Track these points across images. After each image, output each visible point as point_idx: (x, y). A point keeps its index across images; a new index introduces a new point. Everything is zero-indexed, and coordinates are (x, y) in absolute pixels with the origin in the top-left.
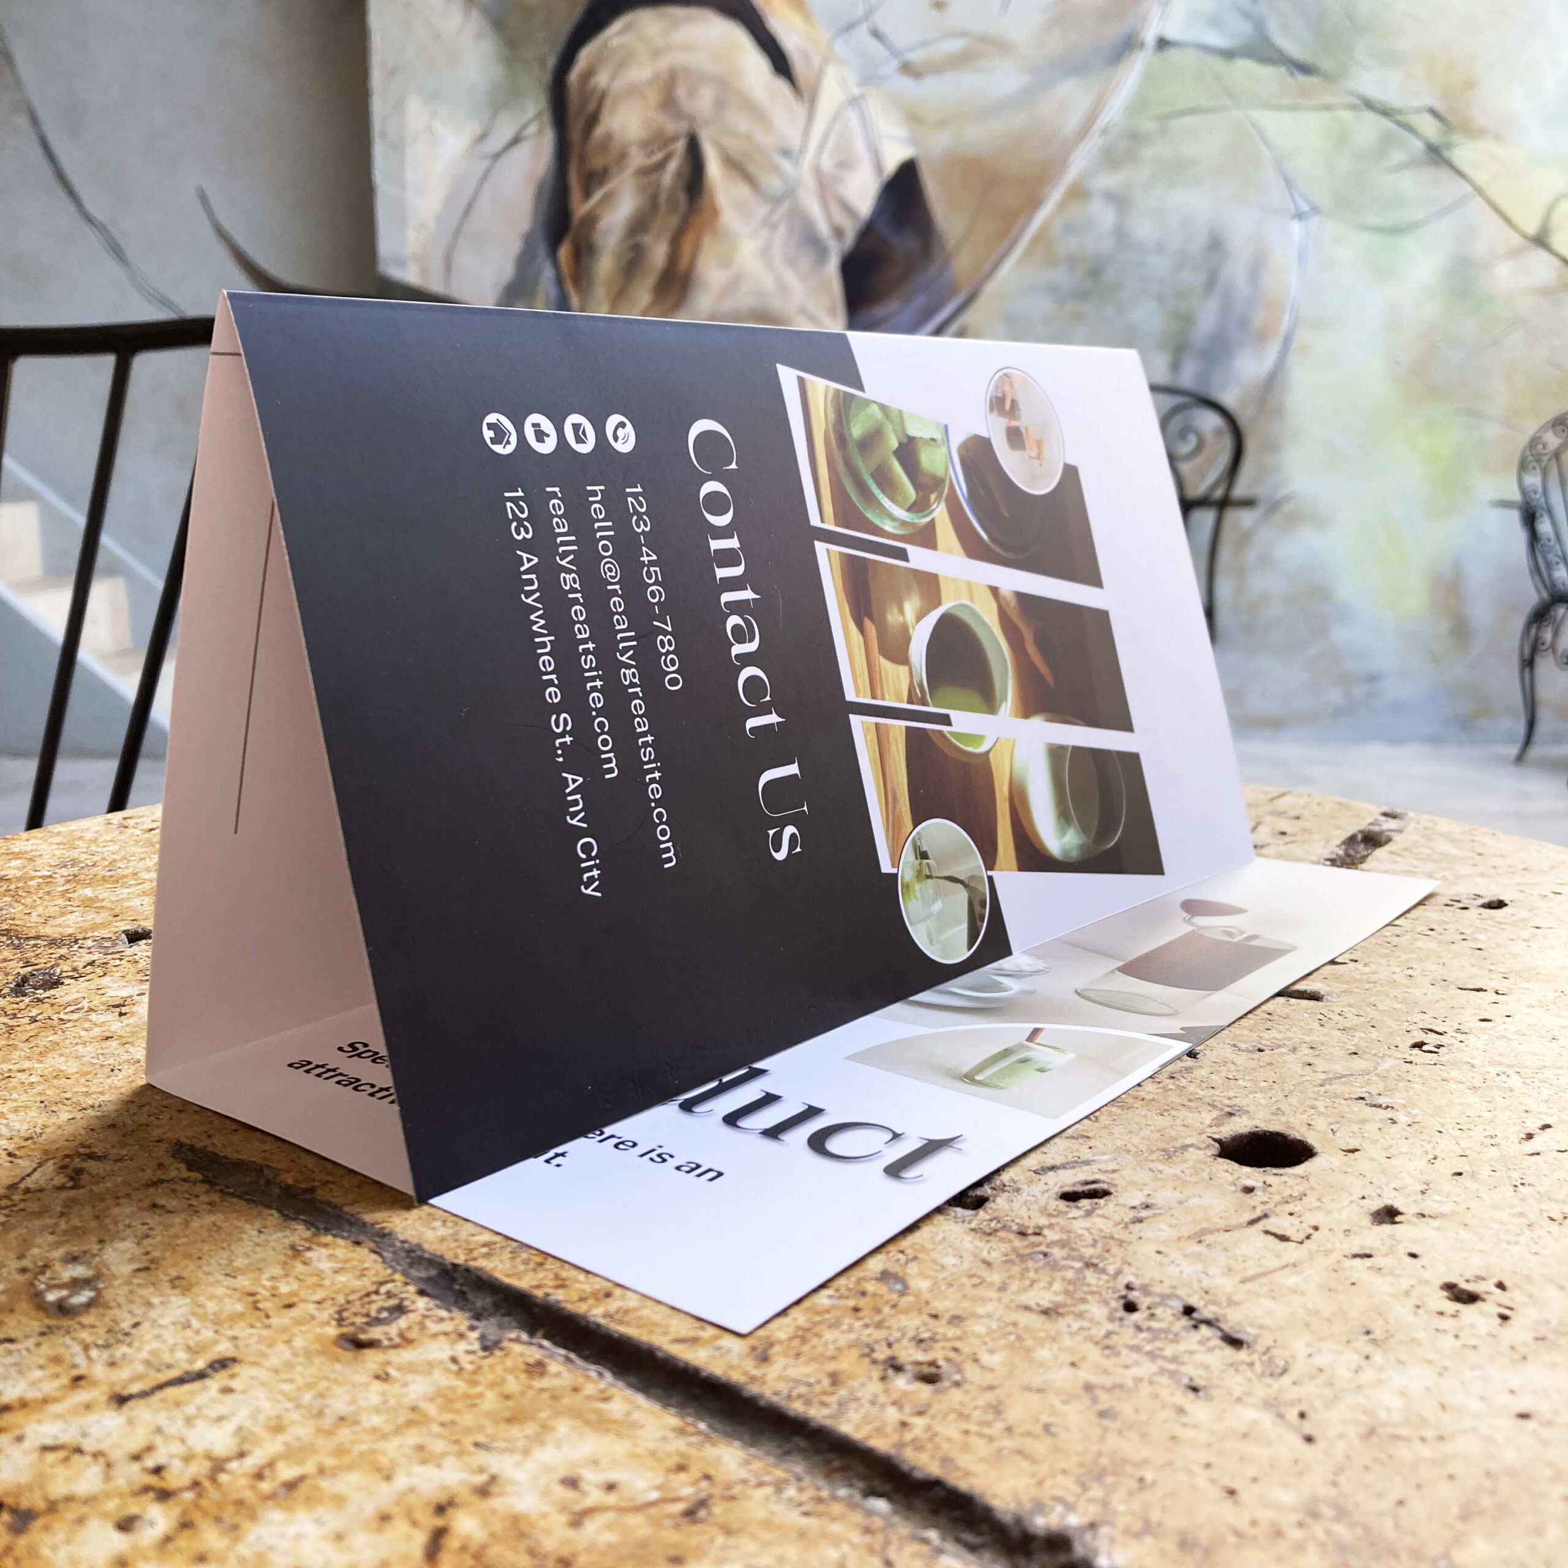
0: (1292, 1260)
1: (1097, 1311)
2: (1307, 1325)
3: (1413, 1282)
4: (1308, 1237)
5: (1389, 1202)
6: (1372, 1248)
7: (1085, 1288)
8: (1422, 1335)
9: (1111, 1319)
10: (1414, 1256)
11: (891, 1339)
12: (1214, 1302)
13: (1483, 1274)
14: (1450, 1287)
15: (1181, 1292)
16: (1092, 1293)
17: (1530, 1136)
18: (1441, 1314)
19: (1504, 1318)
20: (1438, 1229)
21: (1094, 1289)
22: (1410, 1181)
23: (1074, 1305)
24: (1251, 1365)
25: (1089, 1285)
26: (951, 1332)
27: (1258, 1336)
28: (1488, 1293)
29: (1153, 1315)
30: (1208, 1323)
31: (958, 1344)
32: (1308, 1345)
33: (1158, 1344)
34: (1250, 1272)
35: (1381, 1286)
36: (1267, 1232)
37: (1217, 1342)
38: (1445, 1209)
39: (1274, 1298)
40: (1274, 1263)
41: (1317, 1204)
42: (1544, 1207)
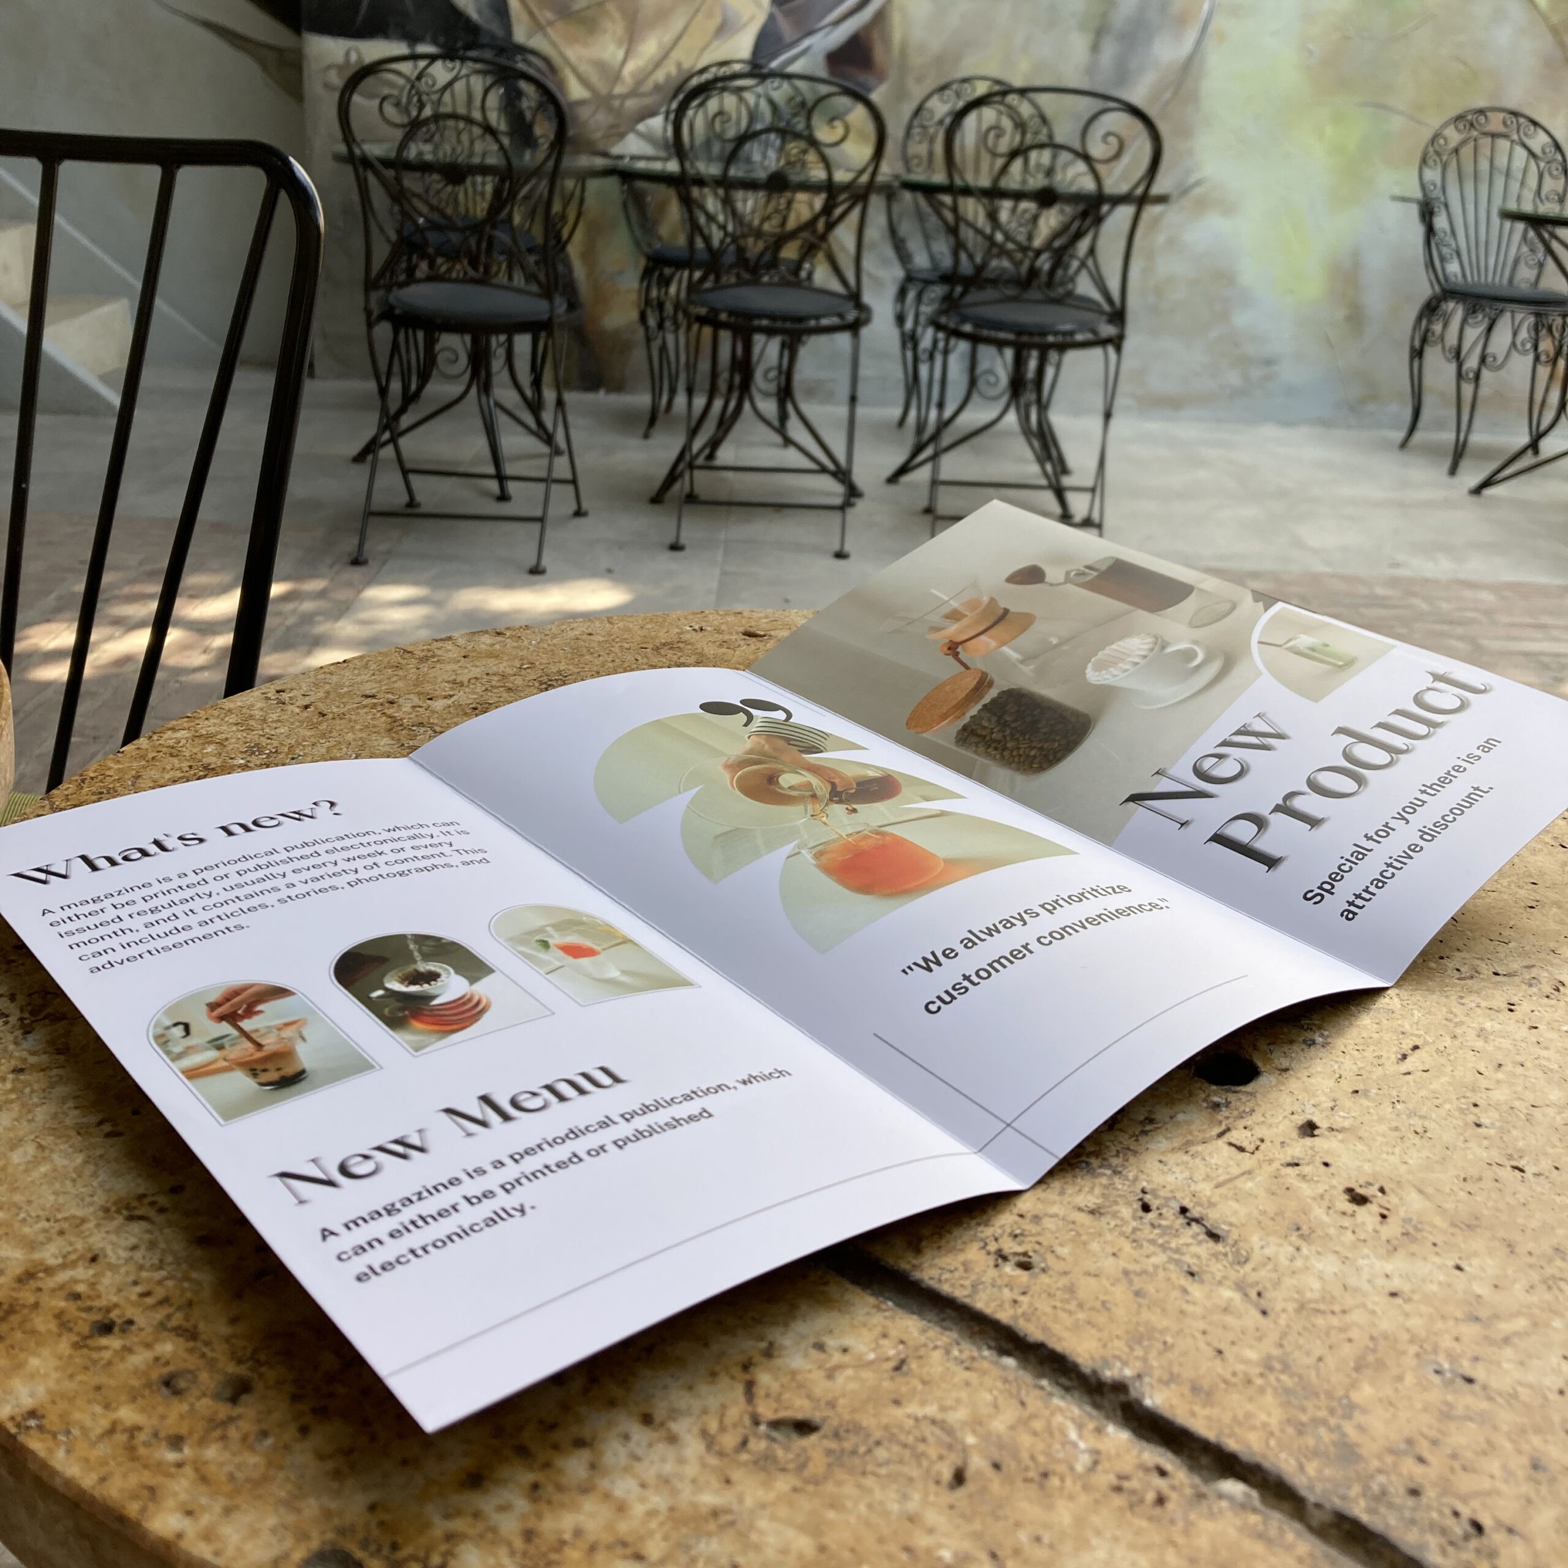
0: (1248, 1168)
1: (1126, 1212)
2: (1260, 1223)
3: (1327, 1187)
4: (1257, 1148)
5: (1309, 1117)
6: (1299, 1159)
7: (1115, 1193)
8: (1332, 1231)
9: (1134, 1218)
10: (1326, 1164)
11: (997, 1235)
12: (1198, 1204)
13: (1371, 1181)
14: (1350, 1191)
15: (1178, 1195)
16: (1120, 1196)
17: (1404, 1057)
18: (1344, 1213)
19: (1384, 1217)
20: (1342, 1141)
21: (1122, 1193)
22: (1323, 1098)
23: (1110, 1207)
24: (1226, 1255)
25: (1118, 1190)
26: (1034, 1229)
27: (1229, 1231)
28: (1374, 1196)
29: (1161, 1214)
30: (1197, 1221)
31: (1040, 1239)
32: (1261, 1239)
33: (1167, 1238)
34: (1222, 1179)
35: (1307, 1190)
36: (1230, 1144)
37: (1203, 1237)
38: (1347, 1124)
39: (1237, 1201)
40: (1235, 1171)
41: (1263, 1119)
42: (1412, 1122)
